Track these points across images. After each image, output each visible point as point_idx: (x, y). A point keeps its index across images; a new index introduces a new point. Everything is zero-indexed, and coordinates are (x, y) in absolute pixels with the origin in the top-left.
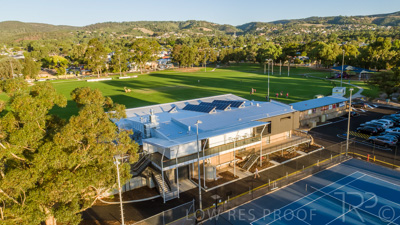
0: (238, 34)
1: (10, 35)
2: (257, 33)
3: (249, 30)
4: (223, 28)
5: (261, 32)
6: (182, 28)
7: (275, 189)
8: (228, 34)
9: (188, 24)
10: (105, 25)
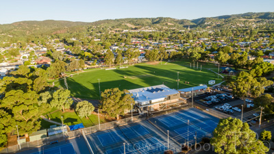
0: (191, 27)
1: (49, 29)
2: (205, 26)
3: (199, 24)
4: (182, 22)
5: (208, 25)
6: (153, 23)
7: (167, 113)
8: (184, 27)
9: (157, 20)
10: (104, 21)
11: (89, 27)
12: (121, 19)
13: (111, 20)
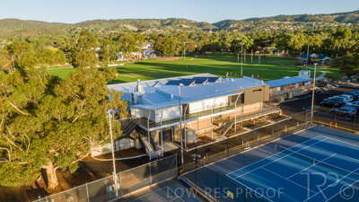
0: (214, 30)
2: (231, 30)
3: (223, 27)
4: (201, 25)
5: (234, 28)
6: (163, 25)
7: (248, 149)
8: (204, 30)
9: (168, 22)
10: (94, 22)
11: (71, 28)
12: (118, 20)
13: (104, 21)
